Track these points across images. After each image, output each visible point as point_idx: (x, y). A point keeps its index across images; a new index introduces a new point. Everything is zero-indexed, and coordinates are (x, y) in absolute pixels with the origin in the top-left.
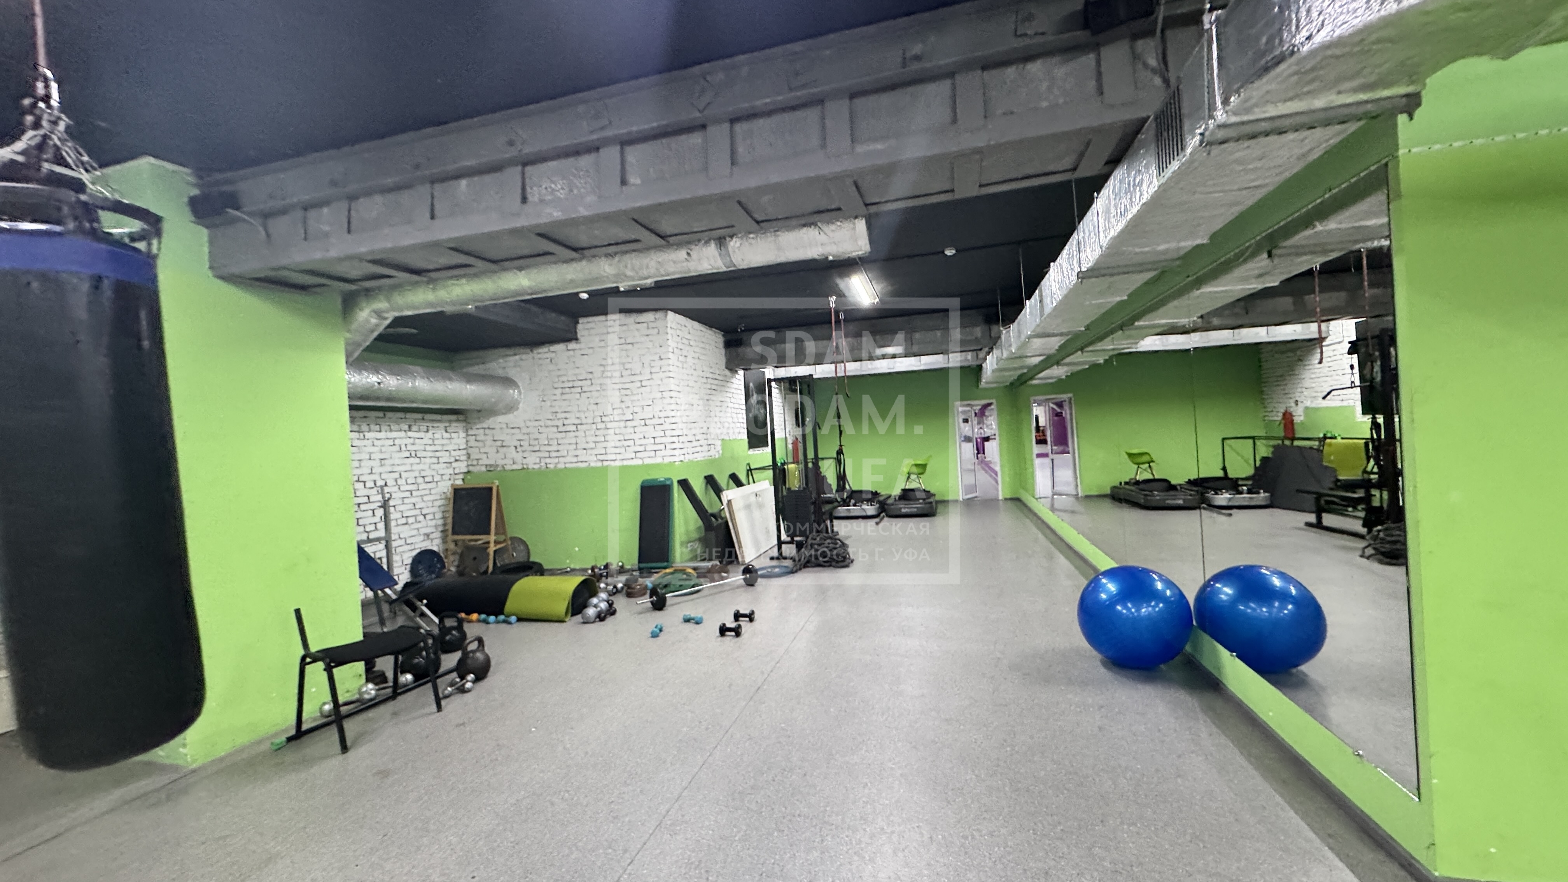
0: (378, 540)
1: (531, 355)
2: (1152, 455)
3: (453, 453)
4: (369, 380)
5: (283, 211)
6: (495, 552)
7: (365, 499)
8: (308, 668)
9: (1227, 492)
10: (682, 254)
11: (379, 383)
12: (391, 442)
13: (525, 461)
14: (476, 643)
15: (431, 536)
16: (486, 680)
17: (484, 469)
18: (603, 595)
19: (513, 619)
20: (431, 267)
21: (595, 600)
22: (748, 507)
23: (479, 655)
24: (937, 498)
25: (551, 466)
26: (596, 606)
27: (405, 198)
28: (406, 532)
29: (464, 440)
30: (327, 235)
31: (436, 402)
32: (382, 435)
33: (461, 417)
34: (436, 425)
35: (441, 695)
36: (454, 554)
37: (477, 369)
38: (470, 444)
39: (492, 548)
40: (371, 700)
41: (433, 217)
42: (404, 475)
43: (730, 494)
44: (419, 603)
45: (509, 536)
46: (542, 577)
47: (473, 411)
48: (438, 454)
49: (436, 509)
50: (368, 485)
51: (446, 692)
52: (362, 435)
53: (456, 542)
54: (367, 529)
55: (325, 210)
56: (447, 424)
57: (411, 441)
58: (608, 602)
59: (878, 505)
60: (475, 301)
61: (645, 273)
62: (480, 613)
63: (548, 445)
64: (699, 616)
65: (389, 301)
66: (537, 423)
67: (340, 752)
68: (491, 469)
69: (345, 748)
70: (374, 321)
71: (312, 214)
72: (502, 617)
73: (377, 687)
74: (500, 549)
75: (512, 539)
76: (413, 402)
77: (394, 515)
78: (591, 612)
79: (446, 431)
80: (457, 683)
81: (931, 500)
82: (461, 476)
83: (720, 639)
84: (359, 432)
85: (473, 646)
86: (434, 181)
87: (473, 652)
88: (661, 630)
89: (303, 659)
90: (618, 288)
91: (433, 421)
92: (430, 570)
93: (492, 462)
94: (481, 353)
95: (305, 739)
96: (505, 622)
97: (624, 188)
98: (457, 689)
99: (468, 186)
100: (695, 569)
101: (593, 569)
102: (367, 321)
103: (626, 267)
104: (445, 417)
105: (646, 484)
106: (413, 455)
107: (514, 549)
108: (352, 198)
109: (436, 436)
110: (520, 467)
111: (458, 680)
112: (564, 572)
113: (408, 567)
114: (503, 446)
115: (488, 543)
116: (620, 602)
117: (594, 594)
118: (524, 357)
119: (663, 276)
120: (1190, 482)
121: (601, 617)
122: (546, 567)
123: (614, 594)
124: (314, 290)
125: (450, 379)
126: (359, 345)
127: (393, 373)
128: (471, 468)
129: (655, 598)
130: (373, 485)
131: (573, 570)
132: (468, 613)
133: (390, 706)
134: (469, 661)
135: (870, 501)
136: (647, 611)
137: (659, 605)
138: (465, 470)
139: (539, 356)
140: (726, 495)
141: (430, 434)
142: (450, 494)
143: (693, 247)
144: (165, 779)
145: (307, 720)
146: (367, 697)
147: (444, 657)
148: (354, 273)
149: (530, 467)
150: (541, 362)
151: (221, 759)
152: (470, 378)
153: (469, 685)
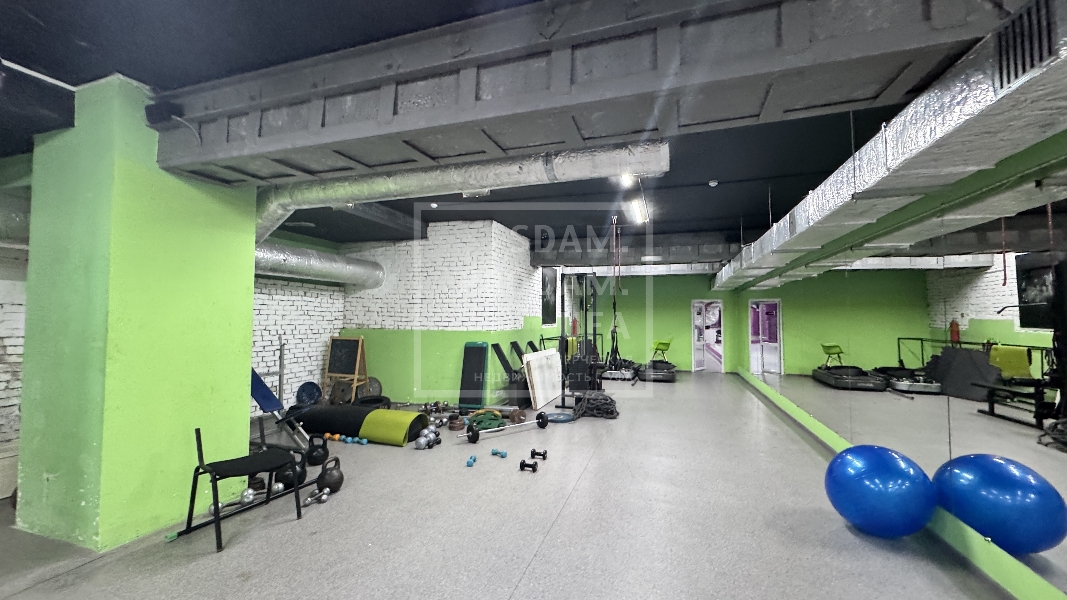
0: (274, 374)
1: (393, 247)
2: (842, 347)
3: (334, 314)
4: (277, 257)
5: (213, 120)
6: (357, 387)
7: (269, 343)
8: (200, 477)
9: (907, 379)
10: (515, 168)
11: (285, 260)
12: (291, 303)
13: (383, 323)
14: (334, 463)
15: (314, 372)
16: (338, 493)
17: (354, 326)
18: (432, 428)
19: (365, 441)
20: (320, 169)
21: (426, 432)
22: (541, 367)
23: (335, 472)
24: (676, 369)
25: (402, 328)
26: (426, 436)
27: (304, 110)
28: (296, 368)
29: (343, 306)
30: (243, 138)
31: (324, 276)
32: (285, 298)
33: (342, 289)
34: (323, 293)
35: (302, 504)
36: (329, 386)
37: (354, 255)
38: (346, 308)
39: (355, 384)
40: (249, 503)
41: (323, 125)
42: (298, 327)
43: (529, 357)
44: (297, 424)
45: (368, 376)
46: (389, 411)
47: (349, 284)
48: (323, 314)
49: (319, 353)
50: (272, 333)
51: (307, 502)
52: (271, 297)
53: (331, 378)
54: (269, 365)
55: (244, 120)
56: (332, 293)
57: (305, 303)
58: (435, 433)
59: (633, 371)
60: (355, 200)
61: (484, 183)
62: (341, 434)
63: (401, 312)
64: (505, 451)
65: (291, 198)
66: (394, 296)
67: (216, 551)
68: (360, 327)
69: (220, 547)
70: (280, 212)
71: (233, 122)
72: (357, 439)
73: (255, 492)
74: (361, 385)
75: (370, 378)
76: (308, 275)
77: (288, 355)
78: (423, 441)
79: (330, 298)
80: (316, 494)
81: (673, 370)
82: (338, 331)
83: (520, 473)
84: (269, 295)
85: (331, 465)
86: (327, 96)
87: (331, 469)
88: (474, 461)
89: (197, 470)
90: (461, 194)
91: (321, 290)
92: (311, 396)
93: (361, 323)
94: (359, 244)
95: (193, 534)
96: (358, 442)
97: (479, 102)
98: (316, 499)
99: (352, 100)
100: (500, 411)
101: (426, 405)
102: (275, 212)
103: (470, 176)
104: (330, 288)
105: (467, 346)
106: (306, 313)
107: (371, 385)
108: (264, 110)
109: (323, 301)
110: (380, 327)
111: (317, 491)
112: (405, 406)
113: (296, 394)
114: (368, 311)
115: (353, 380)
116: (445, 433)
117: (425, 426)
118: (388, 248)
119: (498, 185)
120: (876, 370)
121: (430, 445)
122: (392, 400)
123: (440, 426)
124: (235, 184)
125: (336, 261)
126: (269, 229)
127: (294, 253)
128: (346, 326)
129: (470, 433)
130: (276, 333)
131: (411, 405)
132: (333, 434)
133: (263, 510)
134: (327, 477)
135: (627, 368)
136: (462, 443)
137: (474, 439)
138: (342, 327)
139: (400, 248)
140: (526, 358)
141: (319, 300)
142: (329, 343)
143: (525, 162)
144: (80, 561)
145: (197, 516)
146: (246, 500)
147: (309, 469)
148: (264, 172)
149: (387, 327)
150: (400, 252)
151: (125, 547)
152: (350, 261)
153: (324, 497)
